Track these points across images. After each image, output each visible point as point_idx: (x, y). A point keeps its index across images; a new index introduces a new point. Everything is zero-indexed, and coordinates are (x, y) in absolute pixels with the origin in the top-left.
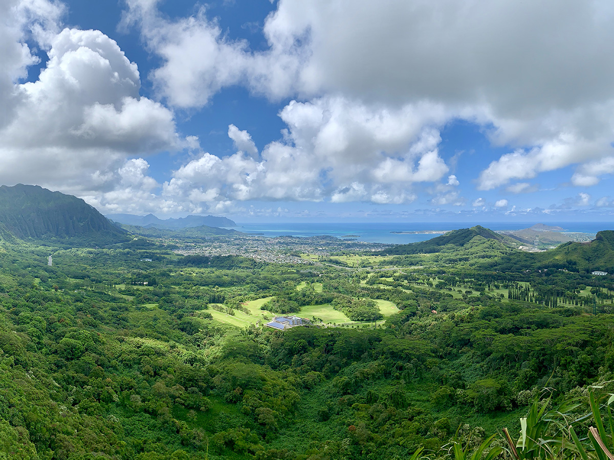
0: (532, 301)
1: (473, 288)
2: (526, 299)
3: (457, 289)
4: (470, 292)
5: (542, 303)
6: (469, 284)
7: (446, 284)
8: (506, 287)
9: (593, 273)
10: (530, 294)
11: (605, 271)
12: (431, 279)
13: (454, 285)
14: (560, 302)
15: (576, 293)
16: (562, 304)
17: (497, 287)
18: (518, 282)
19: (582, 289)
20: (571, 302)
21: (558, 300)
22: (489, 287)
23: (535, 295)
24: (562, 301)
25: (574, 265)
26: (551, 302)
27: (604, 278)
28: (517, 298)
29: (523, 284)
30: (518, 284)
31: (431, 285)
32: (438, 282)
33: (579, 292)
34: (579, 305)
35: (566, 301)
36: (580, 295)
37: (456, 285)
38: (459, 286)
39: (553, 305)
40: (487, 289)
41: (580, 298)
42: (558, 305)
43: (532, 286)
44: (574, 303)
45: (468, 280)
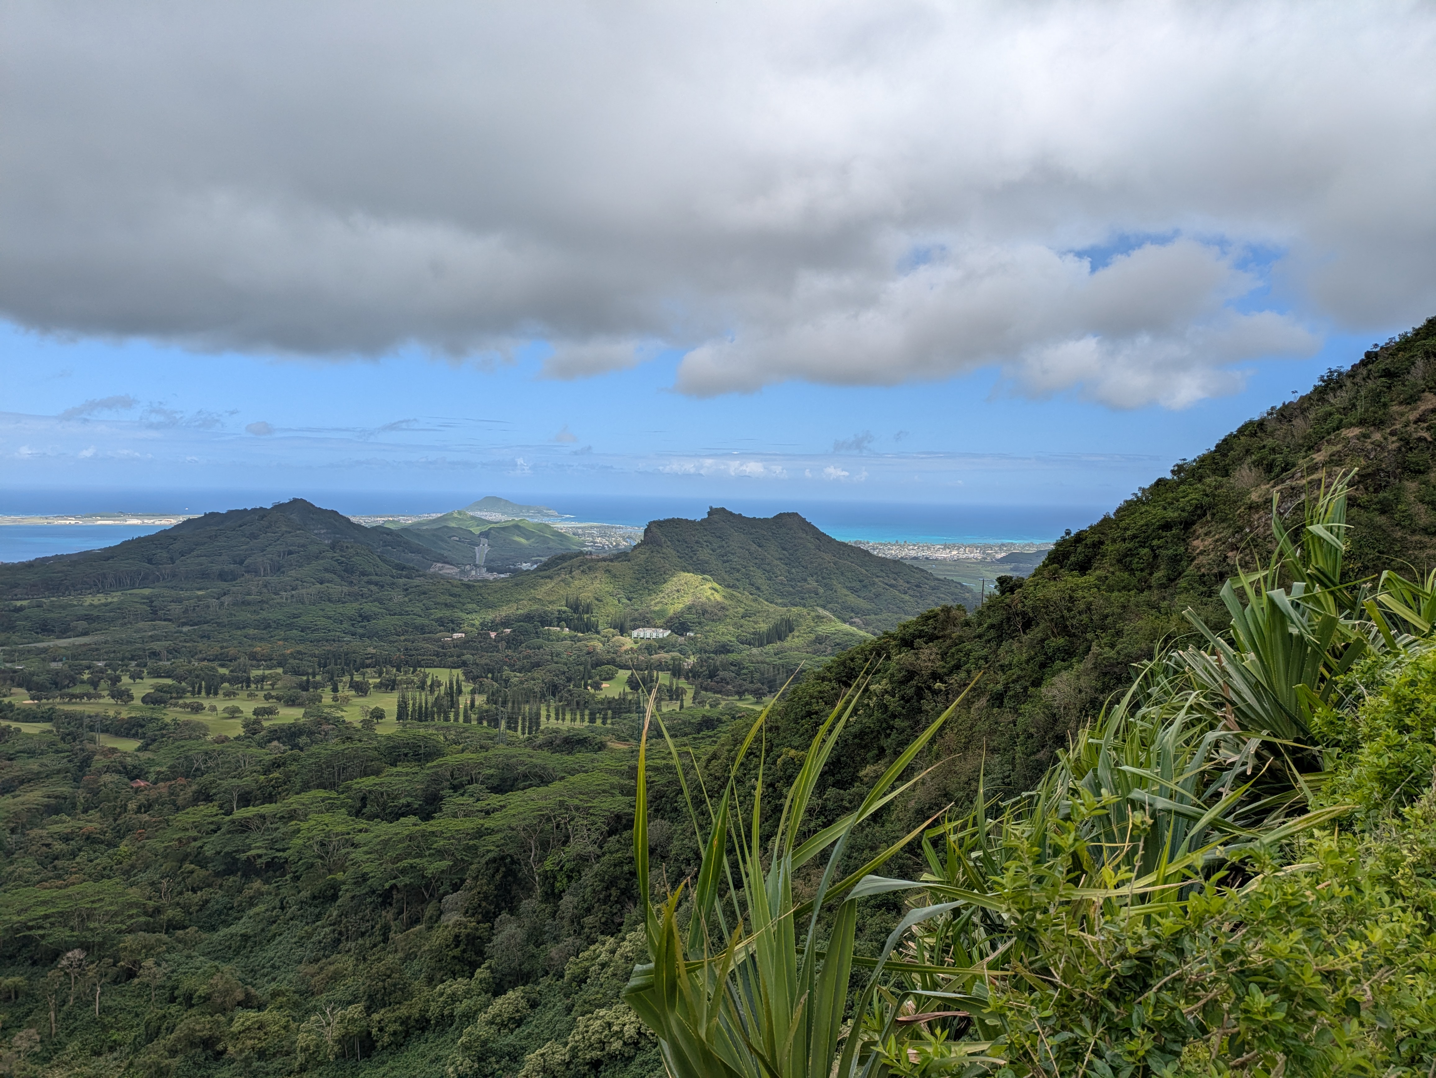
0: (467, 719)
1: (278, 699)
2: (452, 716)
3: (221, 704)
4: (270, 712)
5: (497, 725)
6: (267, 685)
7: (181, 693)
8: (389, 686)
9: (635, 634)
10: (464, 701)
11: (664, 628)
12: (126, 679)
13: (212, 690)
14: (548, 717)
15: (592, 691)
16: (553, 723)
17: (361, 689)
18: (427, 670)
19: (605, 679)
20: (578, 717)
21: (543, 713)
22: (335, 690)
23: (477, 703)
24: (553, 715)
25: (587, 613)
26: (524, 719)
27: (662, 645)
28: (423, 715)
29: (443, 675)
30: (426, 676)
31: (122, 696)
32: (153, 686)
33: (597, 687)
34: (599, 722)
35: (564, 714)
36: (601, 695)
37: (221, 692)
38: (228, 694)
39: (530, 728)
40: (327, 698)
41: (601, 702)
42: (542, 727)
43: (470, 677)
44: (587, 718)
45: (260, 672)
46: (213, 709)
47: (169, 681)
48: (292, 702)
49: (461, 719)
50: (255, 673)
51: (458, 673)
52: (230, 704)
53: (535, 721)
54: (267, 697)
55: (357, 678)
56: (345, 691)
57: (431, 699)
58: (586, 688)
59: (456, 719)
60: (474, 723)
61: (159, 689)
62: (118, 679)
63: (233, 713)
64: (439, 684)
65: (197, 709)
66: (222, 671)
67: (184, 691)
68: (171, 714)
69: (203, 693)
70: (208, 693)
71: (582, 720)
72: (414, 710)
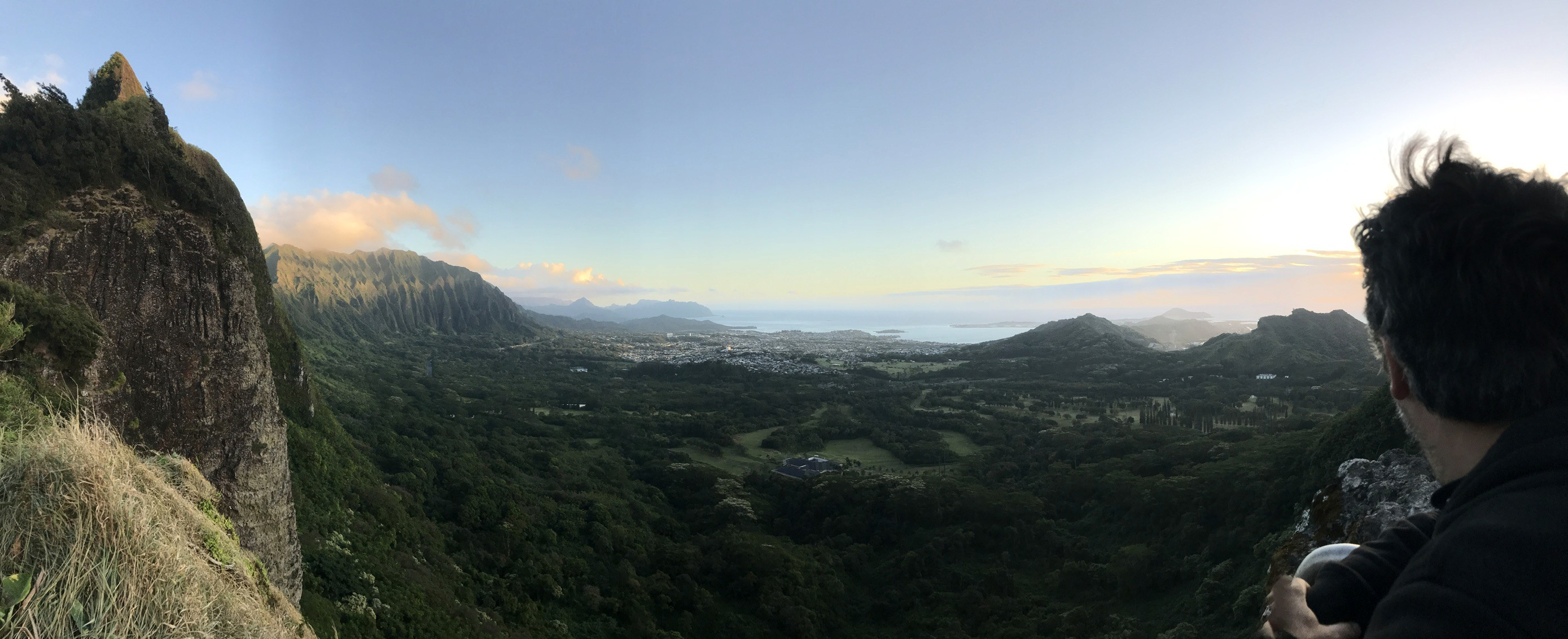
0: (1175, 424)
1: (1087, 411)
2: (1167, 422)
3: (1062, 412)
4: (1083, 417)
5: (1191, 427)
6: (1081, 404)
7: (1044, 406)
8: (1134, 407)
9: (1258, 377)
10: (1172, 414)
11: (1273, 374)
13: (1058, 405)
14: (1217, 422)
15: (1237, 407)
16: (1220, 425)
17: (1122, 406)
18: (1152, 398)
19: (1243, 401)
20: (1232, 422)
21: (1214, 420)
24: (1219, 421)
25: (1231, 367)
26: (1204, 423)
27: (1273, 383)
28: (1153, 421)
29: (1161, 401)
30: (1152, 400)
31: (1021, 406)
32: (1033, 402)
33: (1240, 405)
34: (1243, 425)
35: (1225, 420)
36: (1242, 410)
37: (1061, 407)
38: (1065, 408)
39: (1208, 428)
40: (1108, 412)
41: (1243, 413)
42: (1214, 428)
43: (1175, 402)
44: (1236, 423)
45: (1077, 398)
46: (1059, 415)
47: (1039, 400)
48: (1093, 413)
49: (1172, 424)
50: (1075, 398)
51: (1167, 399)
52: (1065, 413)
53: (1210, 424)
54: (1082, 410)
55: (1121, 402)
56: (1115, 407)
57: (1156, 413)
58: (1234, 407)
59: (1170, 423)
60: (1179, 425)
61: (1036, 404)
62: (1017, 398)
63: (1067, 416)
64: (1159, 405)
65: (1052, 414)
66: (1061, 396)
67: (1046, 405)
68: (1041, 416)
69: (1054, 407)
70: (1056, 407)
71: (1234, 423)
72: (1148, 419)
